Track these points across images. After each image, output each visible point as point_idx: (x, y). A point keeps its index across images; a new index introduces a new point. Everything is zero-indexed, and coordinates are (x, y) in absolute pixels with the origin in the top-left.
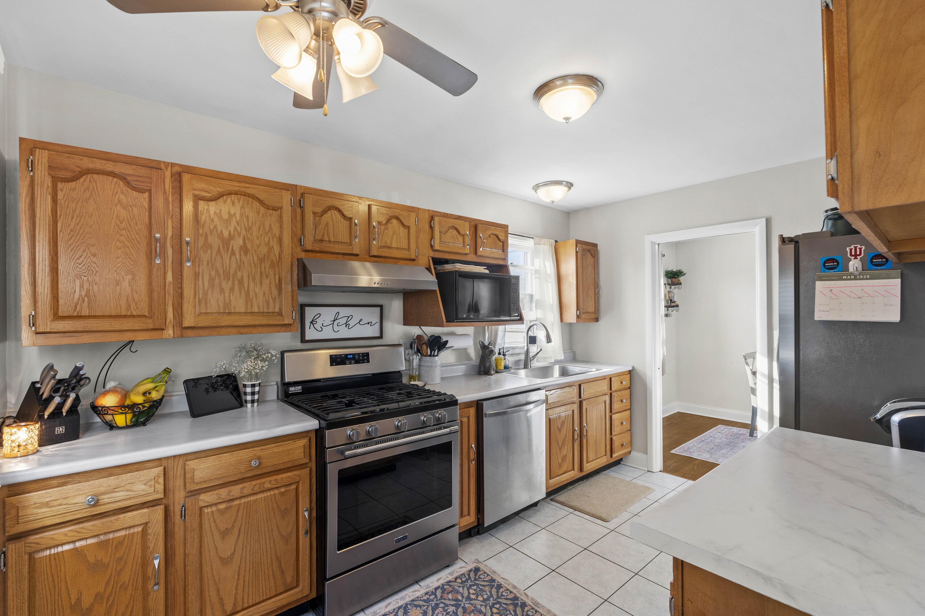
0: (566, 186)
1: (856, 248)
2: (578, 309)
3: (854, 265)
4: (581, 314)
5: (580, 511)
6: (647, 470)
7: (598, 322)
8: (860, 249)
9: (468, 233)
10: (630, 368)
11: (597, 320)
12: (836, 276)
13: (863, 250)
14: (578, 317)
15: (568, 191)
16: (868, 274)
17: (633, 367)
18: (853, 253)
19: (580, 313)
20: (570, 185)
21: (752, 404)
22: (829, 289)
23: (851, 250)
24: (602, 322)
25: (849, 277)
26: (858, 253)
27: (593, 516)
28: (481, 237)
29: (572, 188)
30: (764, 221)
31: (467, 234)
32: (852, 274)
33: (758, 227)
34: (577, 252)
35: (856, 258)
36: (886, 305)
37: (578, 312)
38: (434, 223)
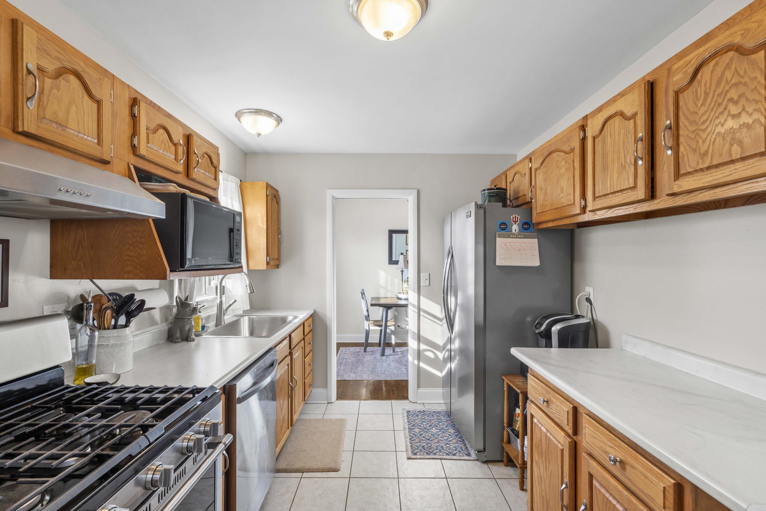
0: (276, 120)
1: (515, 216)
2: (267, 255)
3: (515, 228)
4: (271, 260)
5: (309, 471)
6: (327, 402)
7: (278, 268)
8: (518, 217)
9: (181, 142)
10: (312, 312)
11: (278, 266)
12: (507, 235)
13: (519, 218)
14: (268, 263)
15: (277, 126)
16: (522, 235)
17: (314, 310)
18: (514, 221)
19: (269, 260)
20: (279, 120)
21: (365, 328)
22: (504, 244)
23: (513, 217)
24: (282, 269)
25: (513, 236)
26: (516, 221)
27: (323, 471)
28: (195, 153)
29: (281, 124)
30: (416, 190)
31: (180, 144)
32: (514, 234)
33: (412, 196)
34: (267, 196)
35: (515, 224)
36: (532, 255)
37: (268, 258)
38: (139, 111)
